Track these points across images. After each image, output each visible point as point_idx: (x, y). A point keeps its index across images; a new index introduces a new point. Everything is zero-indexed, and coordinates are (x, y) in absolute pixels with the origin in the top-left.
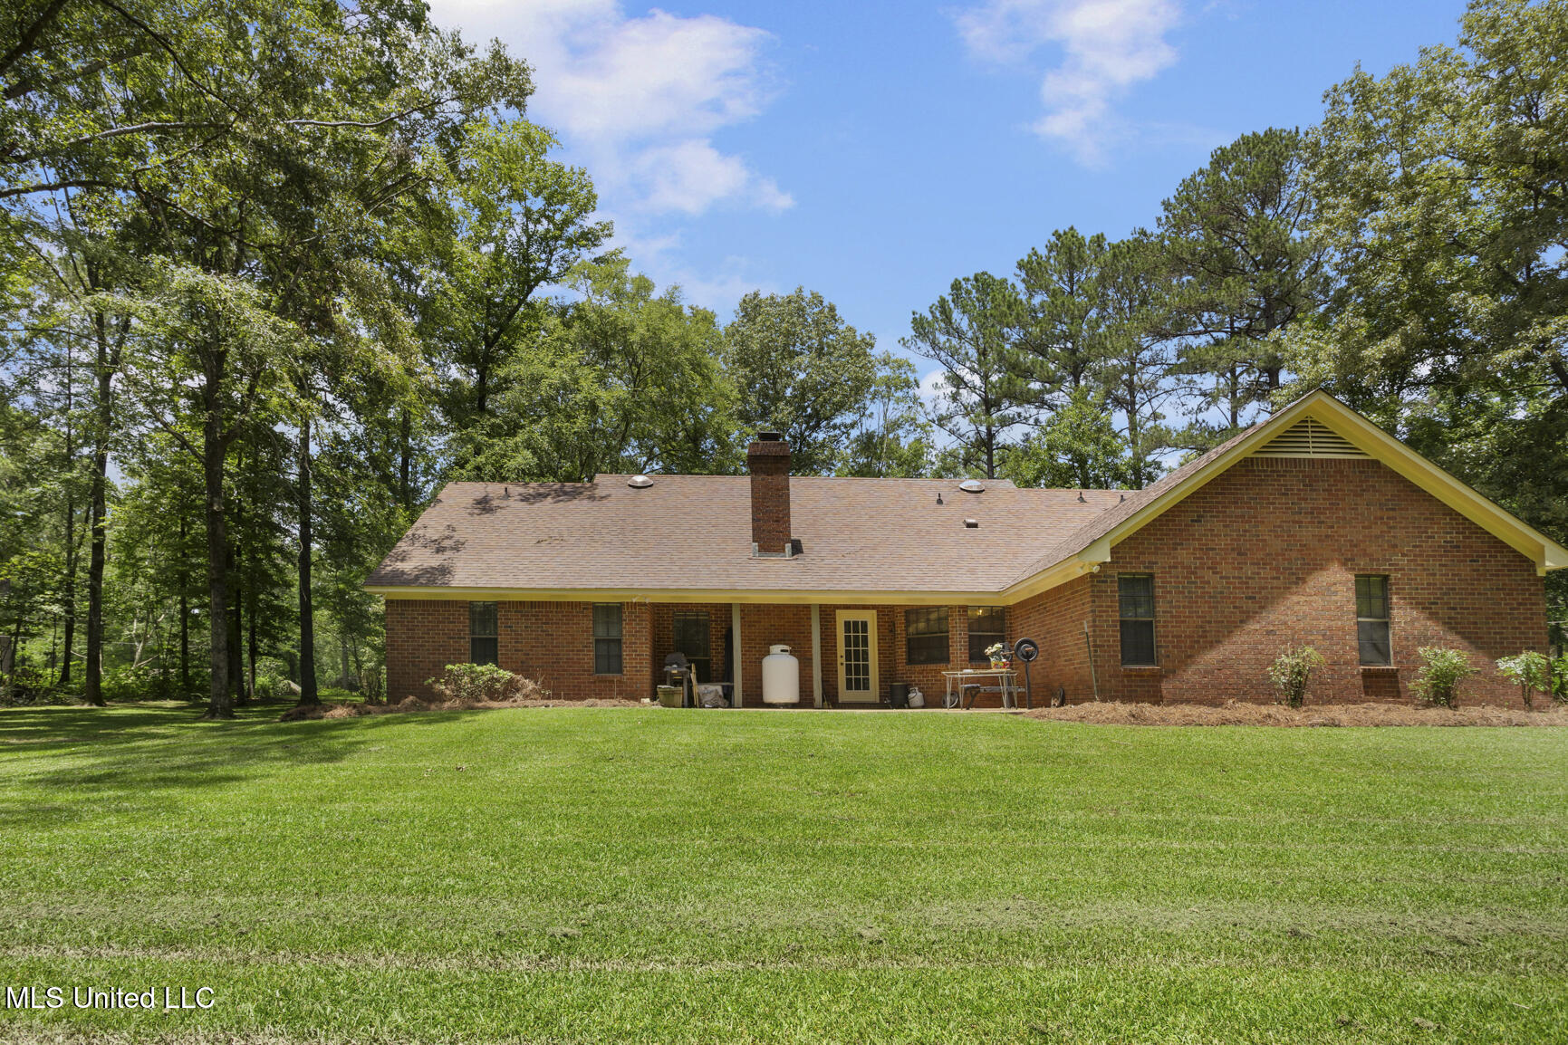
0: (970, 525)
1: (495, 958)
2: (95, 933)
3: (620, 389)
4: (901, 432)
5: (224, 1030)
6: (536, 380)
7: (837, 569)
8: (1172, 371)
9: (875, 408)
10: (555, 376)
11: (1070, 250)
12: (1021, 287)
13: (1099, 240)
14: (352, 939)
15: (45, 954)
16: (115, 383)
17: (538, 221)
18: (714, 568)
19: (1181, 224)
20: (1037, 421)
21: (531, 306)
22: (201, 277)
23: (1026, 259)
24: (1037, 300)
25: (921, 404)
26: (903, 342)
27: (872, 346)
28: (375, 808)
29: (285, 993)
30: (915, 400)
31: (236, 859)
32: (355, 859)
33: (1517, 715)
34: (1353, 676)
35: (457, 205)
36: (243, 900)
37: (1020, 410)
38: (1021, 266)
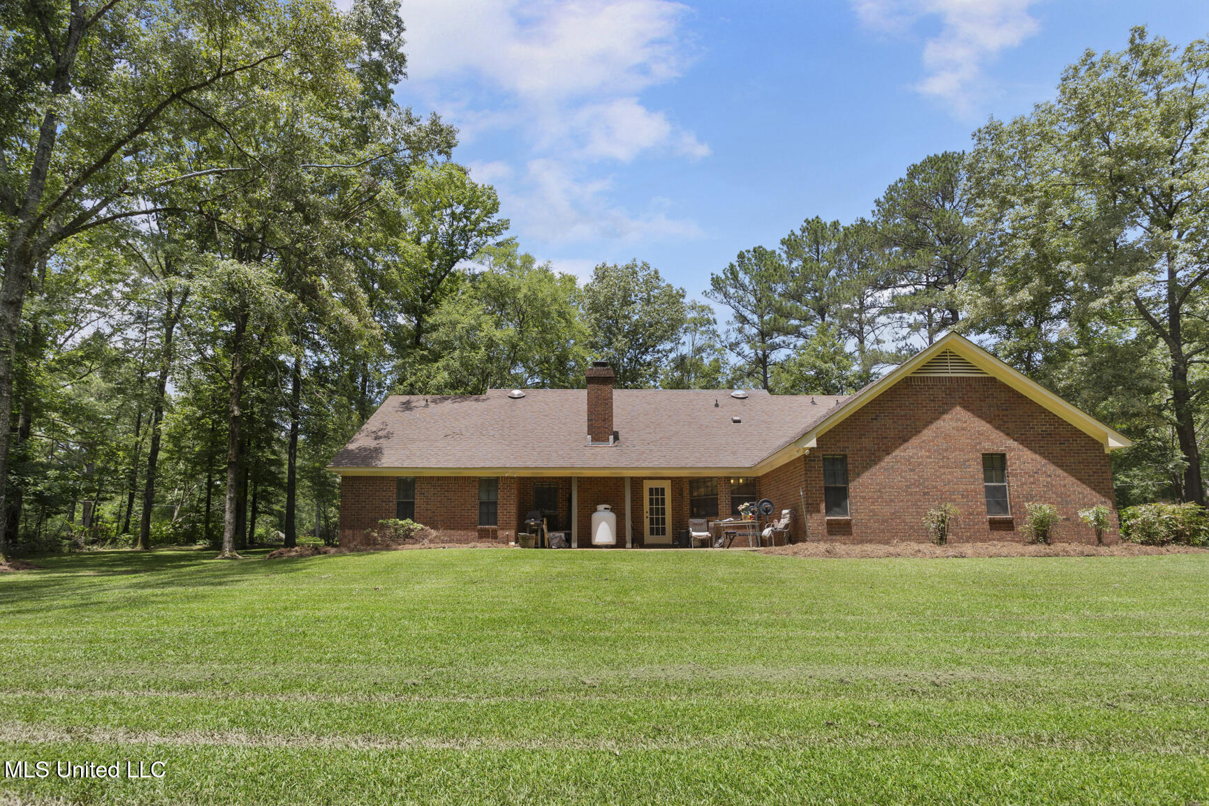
0: (735, 422)
1: (370, 696)
2: (141, 684)
3: (510, 330)
4: (704, 355)
5: (210, 730)
6: (454, 324)
7: (643, 452)
8: (886, 311)
9: (686, 338)
10: (467, 321)
11: (816, 232)
12: (784, 256)
13: (835, 224)
14: (290, 687)
15: (113, 694)
16: (176, 331)
17: (460, 220)
18: (560, 453)
19: (888, 214)
20: (795, 346)
21: (453, 275)
22: (236, 266)
23: (787, 237)
24: (795, 265)
25: (718, 336)
26: (705, 293)
27: (683, 296)
28: (318, 614)
29: (246, 713)
30: (714, 332)
31: (228, 644)
32: (300, 644)
33: (1088, 549)
34: (983, 523)
35: (406, 212)
36: (228, 666)
37: (785, 338)
38: (783, 242)
